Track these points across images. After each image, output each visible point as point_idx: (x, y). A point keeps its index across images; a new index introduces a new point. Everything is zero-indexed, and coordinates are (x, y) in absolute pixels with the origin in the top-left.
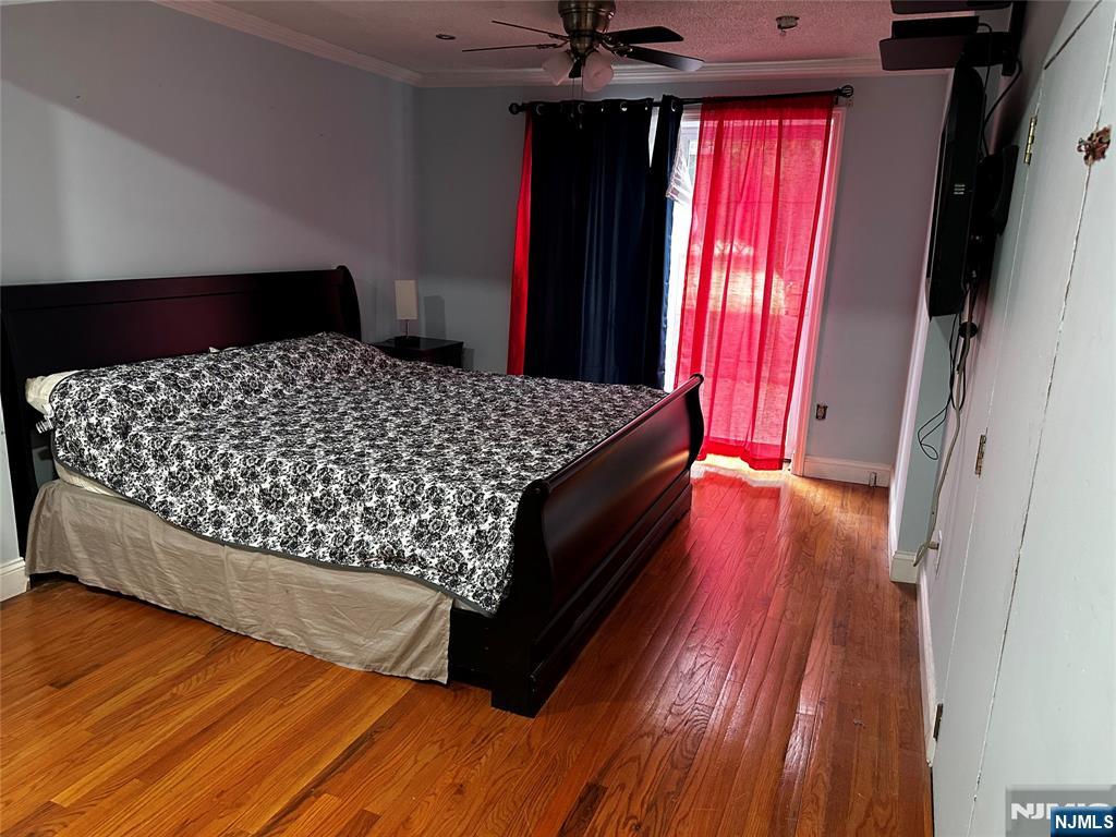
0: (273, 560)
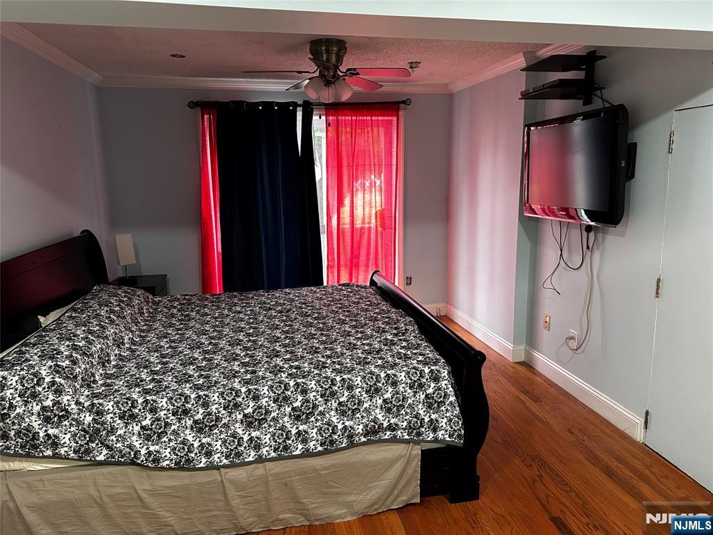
0: (269, 465)
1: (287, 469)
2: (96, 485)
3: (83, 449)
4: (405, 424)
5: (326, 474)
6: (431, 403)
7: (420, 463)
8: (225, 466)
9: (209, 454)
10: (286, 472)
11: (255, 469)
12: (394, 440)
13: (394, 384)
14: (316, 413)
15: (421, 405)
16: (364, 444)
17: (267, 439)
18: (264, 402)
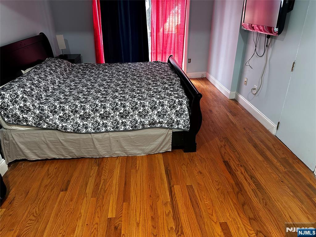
0: (110, 133)
1: (118, 135)
2: (44, 137)
3: (37, 123)
4: (166, 121)
5: (133, 138)
6: (178, 114)
7: (171, 137)
8: (93, 133)
9: (86, 128)
10: (117, 136)
11: (105, 135)
12: (161, 127)
13: (163, 106)
14: (130, 115)
15: (173, 114)
16: (149, 128)
17: (109, 124)
18: (108, 109)
